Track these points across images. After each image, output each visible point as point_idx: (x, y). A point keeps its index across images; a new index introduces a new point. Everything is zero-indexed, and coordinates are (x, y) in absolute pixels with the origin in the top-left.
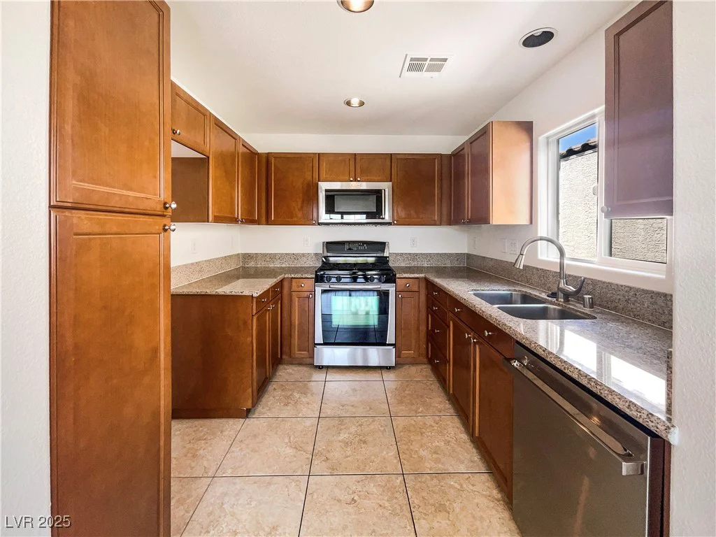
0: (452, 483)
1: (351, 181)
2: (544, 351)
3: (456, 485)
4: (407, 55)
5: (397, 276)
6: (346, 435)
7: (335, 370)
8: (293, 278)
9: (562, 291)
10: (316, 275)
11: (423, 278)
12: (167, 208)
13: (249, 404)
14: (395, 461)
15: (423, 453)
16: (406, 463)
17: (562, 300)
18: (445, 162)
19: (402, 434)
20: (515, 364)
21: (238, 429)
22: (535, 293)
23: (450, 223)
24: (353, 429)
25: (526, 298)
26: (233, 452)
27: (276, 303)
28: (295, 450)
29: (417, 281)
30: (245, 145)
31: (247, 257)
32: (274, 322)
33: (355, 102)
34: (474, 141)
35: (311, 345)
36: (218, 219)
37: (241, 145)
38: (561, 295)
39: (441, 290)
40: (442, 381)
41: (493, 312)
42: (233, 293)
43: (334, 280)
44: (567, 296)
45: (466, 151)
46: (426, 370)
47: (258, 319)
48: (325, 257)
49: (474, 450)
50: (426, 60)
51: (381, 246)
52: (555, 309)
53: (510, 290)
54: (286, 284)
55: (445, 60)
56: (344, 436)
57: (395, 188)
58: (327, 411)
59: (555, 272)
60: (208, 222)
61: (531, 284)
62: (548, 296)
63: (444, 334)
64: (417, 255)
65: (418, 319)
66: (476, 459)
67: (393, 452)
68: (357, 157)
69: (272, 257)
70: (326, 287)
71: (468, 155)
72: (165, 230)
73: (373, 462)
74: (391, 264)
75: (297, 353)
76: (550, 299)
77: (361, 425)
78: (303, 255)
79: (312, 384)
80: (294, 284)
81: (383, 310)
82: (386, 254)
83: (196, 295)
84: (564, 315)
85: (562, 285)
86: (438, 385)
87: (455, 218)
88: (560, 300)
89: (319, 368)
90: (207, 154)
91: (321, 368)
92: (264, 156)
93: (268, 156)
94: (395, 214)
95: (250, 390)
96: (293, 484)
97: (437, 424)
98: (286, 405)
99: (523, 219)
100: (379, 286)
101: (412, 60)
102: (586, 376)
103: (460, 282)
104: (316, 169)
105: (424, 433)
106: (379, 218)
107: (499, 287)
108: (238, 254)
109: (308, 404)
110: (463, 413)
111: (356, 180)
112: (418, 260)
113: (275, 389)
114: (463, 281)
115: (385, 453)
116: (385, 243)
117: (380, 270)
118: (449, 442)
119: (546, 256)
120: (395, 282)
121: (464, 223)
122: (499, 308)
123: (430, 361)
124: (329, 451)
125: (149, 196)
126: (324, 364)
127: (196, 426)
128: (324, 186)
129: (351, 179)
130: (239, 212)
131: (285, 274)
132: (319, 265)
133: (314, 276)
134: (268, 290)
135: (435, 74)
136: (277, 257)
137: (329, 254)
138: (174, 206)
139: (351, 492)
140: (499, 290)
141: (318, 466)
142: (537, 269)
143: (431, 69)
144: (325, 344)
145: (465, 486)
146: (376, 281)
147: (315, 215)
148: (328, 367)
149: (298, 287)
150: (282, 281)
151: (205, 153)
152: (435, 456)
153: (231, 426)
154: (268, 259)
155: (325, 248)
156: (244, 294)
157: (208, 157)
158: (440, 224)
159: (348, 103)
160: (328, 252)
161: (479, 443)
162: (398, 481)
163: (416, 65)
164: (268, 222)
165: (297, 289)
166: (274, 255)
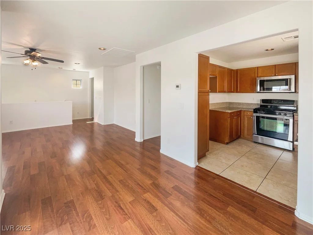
8: (245, 111)
31: (230, 103)
32: (237, 126)
36: (219, 92)
37: (227, 70)
42: (223, 111)
50: (291, 37)
51: (293, 102)
60: (217, 92)
68: (276, 66)
69: (239, 104)
70: (258, 115)
72: (209, 95)
75: (246, 136)
78: (252, 104)
80: (245, 113)
82: (294, 106)
89: (255, 143)
90: (216, 76)
93: (237, 70)
100: (283, 117)
101: (285, 38)
104: (256, 73)
108: (227, 102)
111: (275, 76)
125: (206, 90)
128: (259, 79)
129: (273, 75)
130: (226, 89)
133: (253, 111)
134: (234, 112)
138: (210, 91)
144: (257, 135)
148: (259, 143)
150: (240, 111)
155: (261, 102)
156: (226, 112)
159: (267, 50)
163: (288, 39)
164: (237, 92)
165: (246, 114)
166: (240, 103)
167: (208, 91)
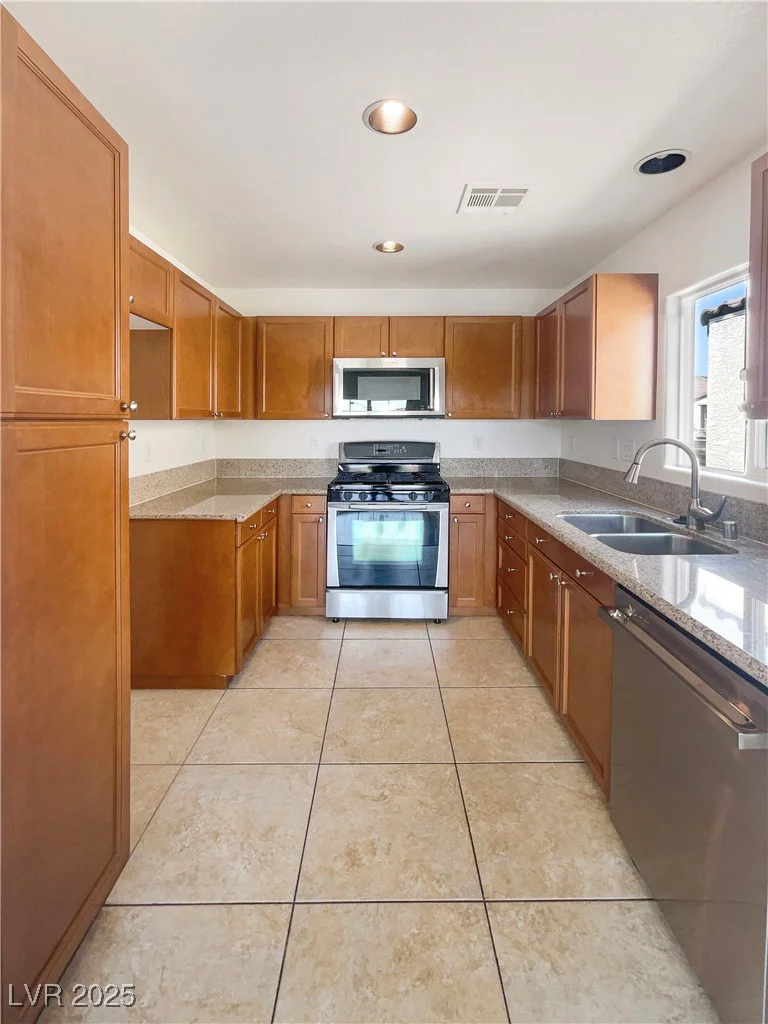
0: (526, 775)
1: (383, 356)
2: (651, 596)
3: (532, 778)
4: (466, 186)
5: (452, 492)
6: (374, 712)
7: (356, 624)
8: (294, 495)
9: (695, 514)
10: (329, 490)
11: (490, 494)
12: (124, 410)
13: (231, 671)
14: (445, 747)
15: (486, 736)
16: (459, 749)
17: (695, 528)
18: (527, 329)
19: (455, 711)
20: (615, 615)
21: (215, 704)
22: (656, 517)
23: (534, 415)
24: (383, 705)
25: (643, 525)
26: (209, 733)
27: (269, 529)
28: (298, 731)
29: (481, 499)
30: (224, 307)
31: (224, 465)
32: (266, 556)
33: (390, 245)
34: (570, 300)
35: (321, 587)
36: (185, 415)
37: (218, 308)
38: (692, 520)
39: (516, 513)
40: (518, 638)
41: (589, 544)
42: (208, 517)
43: (355, 497)
44: (701, 521)
45: (557, 313)
46: (494, 624)
47: (245, 553)
48: (342, 465)
49: (561, 734)
50: (495, 191)
51: (429, 448)
52: (682, 539)
53: (619, 513)
54: (284, 504)
55: (525, 191)
56: (369, 713)
57: (450, 367)
58: (345, 679)
59: (687, 488)
60: (171, 418)
61: (653, 504)
62: (674, 521)
63: (521, 575)
64: (482, 461)
65: (483, 554)
66: (563, 744)
67: (442, 735)
68: (393, 322)
69: (263, 464)
70: (344, 507)
71: (561, 317)
72: (122, 438)
73: (413, 747)
74: (443, 475)
75: (301, 600)
76: (677, 525)
77: (394, 699)
78: (310, 461)
79: (324, 643)
80: (296, 503)
81: (431, 540)
82: (435, 460)
83: (153, 520)
84: (695, 548)
85: (694, 506)
86: (512, 645)
87: (541, 408)
88: (691, 527)
89: (334, 621)
90: (170, 326)
91: (336, 620)
92: (251, 321)
93: (257, 320)
94: (450, 403)
95: (232, 650)
96: (297, 775)
97: (508, 698)
98: (285, 671)
99: (642, 412)
100: (424, 507)
101: (474, 191)
102: (703, 627)
103: (546, 502)
104: (330, 339)
105: (489, 710)
106: (426, 409)
107: (604, 509)
108: (212, 461)
109: (317, 670)
110: (546, 682)
111: (389, 355)
112: (485, 468)
113: (268, 650)
114: (551, 499)
115: (429, 736)
116: (434, 444)
117: (427, 483)
118: (525, 722)
119: (675, 464)
120: (448, 501)
121: (554, 417)
122: (599, 539)
123: (501, 612)
124: (347, 733)
125: (103, 396)
126: (342, 615)
127: (154, 699)
128: (342, 364)
129: (383, 354)
130: (214, 404)
131: (283, 490)
132: (334, 475)
133: (326, 492)
134: (258, 513)
135: (510, 209)
136: (270, 465)
137: (348, 461)
138: (134, 406)
139: (379, 785)
140: (603, 513)
141: (332, 752)
142: (662, 483)
143: (502, 202)
144: (342, 587)
145: (544, 779)
146: (420, 498)
147: (328, 405)
148: (347, 620)
149: (302, 507)
150: (278, 500)
151: (167, 324)
152: (502, 740)
153: (205, 700)
154: (256, 468)
155: (343, 451)
156: (223, 518)
157: (171, 329)
158: (520, 417)
159: (380, 248)
160: (347, 456)
161: (569, 724)
162: (448, 773)
163: (481, 198)
164: (257, 415)
165: (300, 511)
166: (266, 461)
167: (115, 412)
